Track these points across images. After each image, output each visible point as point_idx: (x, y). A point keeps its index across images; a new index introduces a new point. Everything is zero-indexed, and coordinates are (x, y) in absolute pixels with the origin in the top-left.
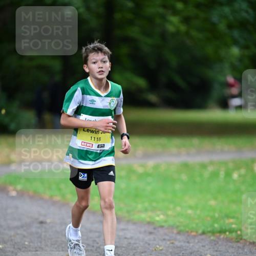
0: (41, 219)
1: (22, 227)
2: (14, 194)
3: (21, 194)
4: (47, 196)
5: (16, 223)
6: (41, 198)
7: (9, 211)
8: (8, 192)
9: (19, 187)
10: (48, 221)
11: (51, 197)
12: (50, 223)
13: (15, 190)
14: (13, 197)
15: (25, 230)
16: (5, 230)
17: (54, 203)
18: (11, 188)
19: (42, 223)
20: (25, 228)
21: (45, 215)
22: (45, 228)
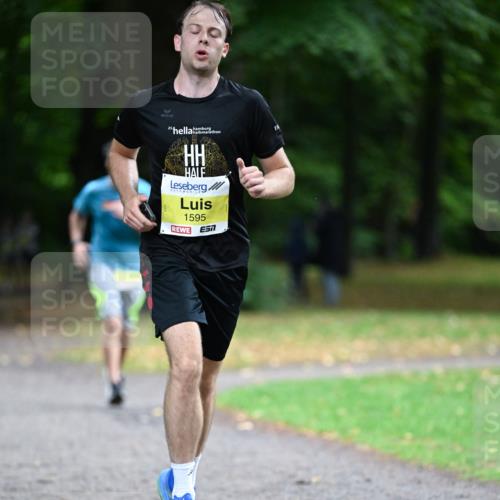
0: (301, 475)
1: (263, 491)
2: (247, 426)
3: (262, 427)
4: (311, 432)
5: (254, 484)
6: (301, 436)
7: (238, 460)
8: (237, 423)
9: (257, 414)
10: (314, 480)
11: (321, 433)
12: (317, 483)
13: (250, 419)
14: (245, 433)
16: (229, 496)
17: (327, 444)
18: (241, 416)
19: (301, 483)
20: (269, 494)
21: (308, 469)
22: (309, 494)
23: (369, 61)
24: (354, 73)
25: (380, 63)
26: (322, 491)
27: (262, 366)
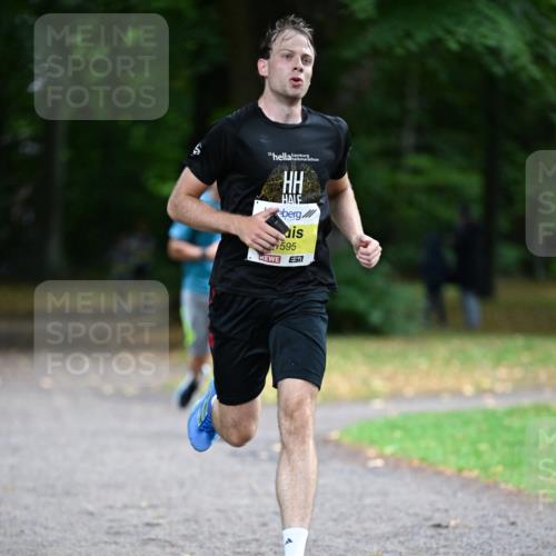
0: (438, 518)
1: (396, 535)
2: (379, 463)
3: (395, 464)
4: (450, 470)
5: (385, 528)
6: (439, 473)
7: (368, 501)
8: (367, 459)
9: (389, 450)
10: (453, 523)
11: (460, 470)
12: (456, 527)
13: (381, 456)
14: (374, 470)
15: (401, 543)
16: (358, 541)
17: (467, 484)
18: (371, 452)
19: (439, 526)
20: (402, 539)
21: (447, 511)
22: (446, 539)
23: (514, 58)
24: (498, 70)
25: (525, 59)
26: (462, 535)
27: (395, 396)
